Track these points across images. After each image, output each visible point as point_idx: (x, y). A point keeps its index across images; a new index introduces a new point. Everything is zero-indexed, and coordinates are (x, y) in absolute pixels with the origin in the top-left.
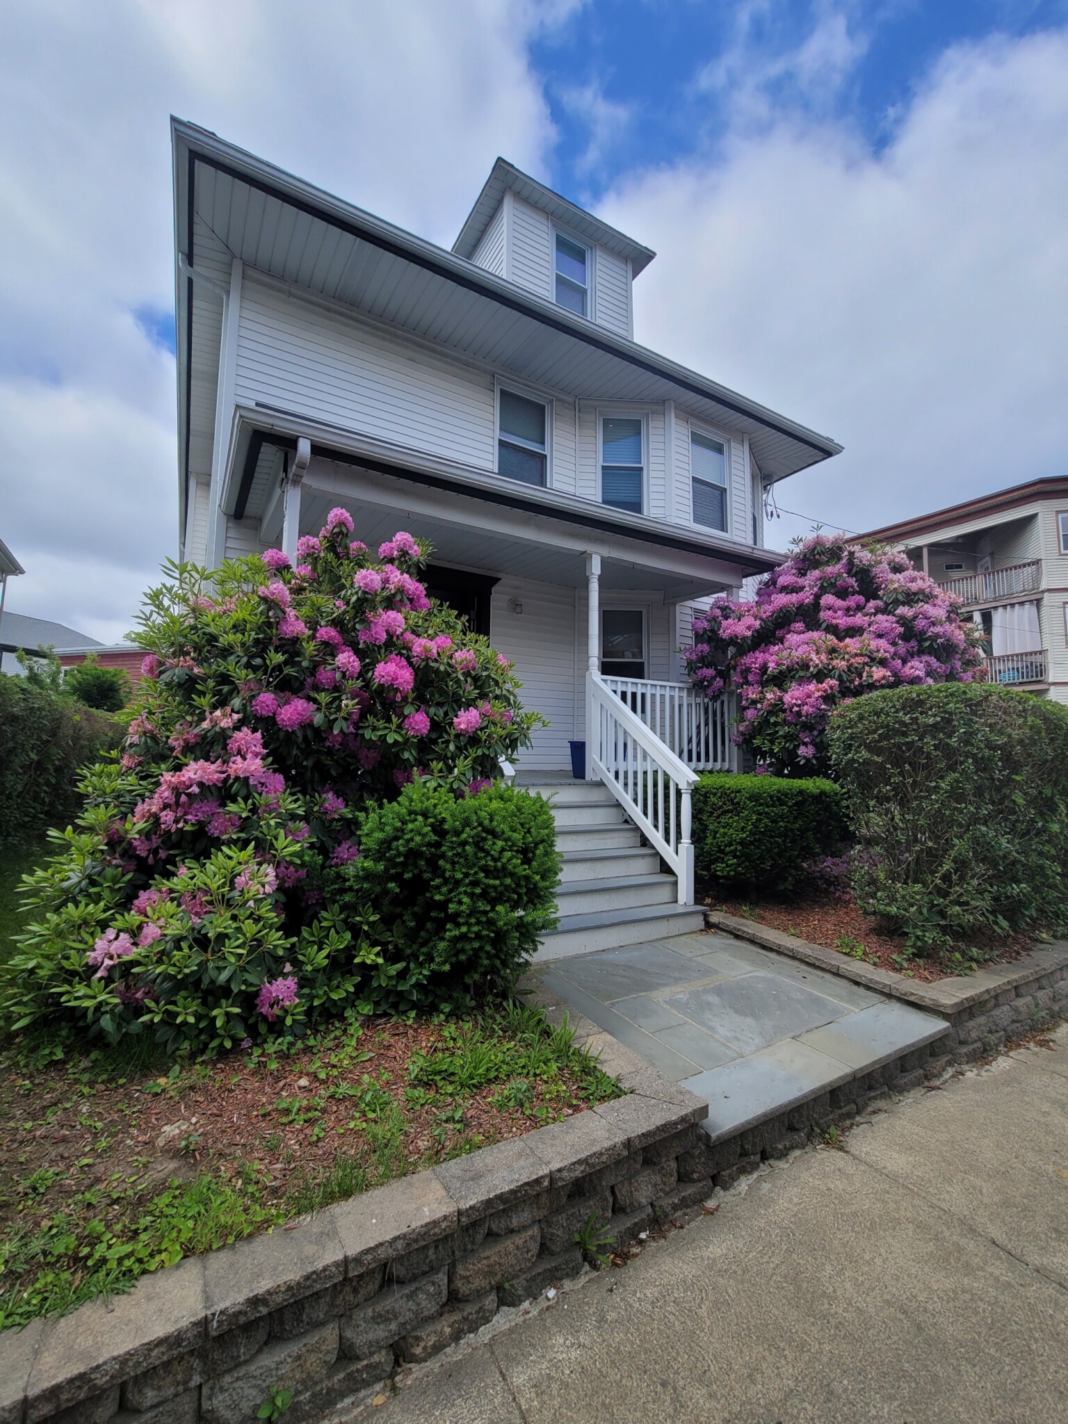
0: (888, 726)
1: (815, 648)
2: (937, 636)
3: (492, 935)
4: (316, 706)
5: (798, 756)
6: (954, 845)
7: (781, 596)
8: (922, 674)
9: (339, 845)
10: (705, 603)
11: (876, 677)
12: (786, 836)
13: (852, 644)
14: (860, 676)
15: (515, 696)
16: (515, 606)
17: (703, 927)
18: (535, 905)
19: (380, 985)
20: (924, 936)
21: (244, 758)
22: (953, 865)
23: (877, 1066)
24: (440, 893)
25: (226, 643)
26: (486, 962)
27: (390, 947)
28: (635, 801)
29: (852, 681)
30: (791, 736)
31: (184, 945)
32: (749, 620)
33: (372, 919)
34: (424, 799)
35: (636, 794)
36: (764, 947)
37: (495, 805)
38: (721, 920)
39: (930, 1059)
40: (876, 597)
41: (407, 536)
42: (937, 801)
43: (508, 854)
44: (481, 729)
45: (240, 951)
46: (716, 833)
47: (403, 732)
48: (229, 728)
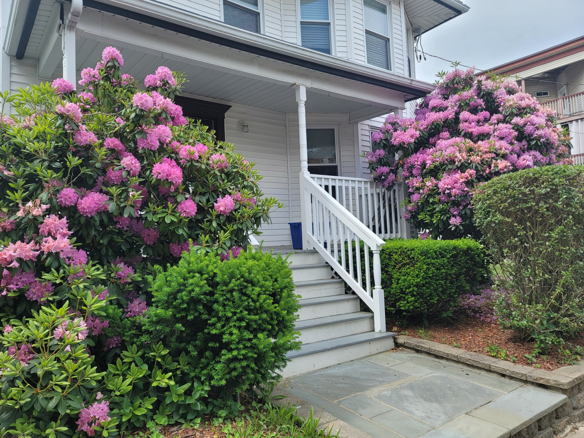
0: (514, 196)
1: (458, 149)
2: (540, 137)
3: (256, 356)
4: (108, 197)
5: (450, 225)
6: (562, 276)
7: (433, 113)
8: (531, 163)
9: (132, 302)
10: (379, 121)
11: (500, 167)
12: (446, 279)
13: (483, 145)
14: (490, 167)
15: (257, 186)
16: (243, 127)
17: (393, 347)
18: (283, 332)
19: (173, 401)
20: (546, 339)
21: (55, 239)
22: (562, 289)
23: (524, 427)
24: (215, 328)
25: (32, 150)
26: (252, 376)
27: (178, 372)
28: (340, 262)
29: (484, 171)
30: (445, 211)
31: (18, 382)
32: (411, 131)
33: (164, 353)
34: (198, 261)
35: (340, 257)
36: (437, 357)
37: (250, 262)
38: (406, 341)
39: (556, 421)
40: (497, 112)
41: (166, 69)
42: (550, 246)
43: (263, 297)
44: (236, 210)
45: (65, 383)
46: (399, 280)
47: (178, 215)
48: (39, 215)
